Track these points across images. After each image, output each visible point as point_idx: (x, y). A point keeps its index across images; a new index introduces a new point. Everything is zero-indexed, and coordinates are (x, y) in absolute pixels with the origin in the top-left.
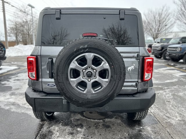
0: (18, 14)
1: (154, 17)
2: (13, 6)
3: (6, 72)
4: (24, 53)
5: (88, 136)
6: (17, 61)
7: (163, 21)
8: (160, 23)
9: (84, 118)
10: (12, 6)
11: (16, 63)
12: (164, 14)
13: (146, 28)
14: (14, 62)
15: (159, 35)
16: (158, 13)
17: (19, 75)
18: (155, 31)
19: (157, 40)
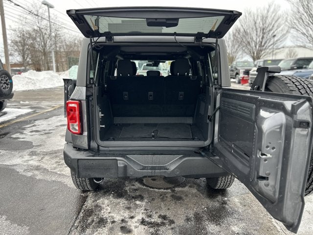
0: (26, 18)
1: (254, 22)
2: (18, 5)
3: (15, 117)
4: (38, 85)
5: (151, 212)
6: (29, 100)
7: (268, 29)
8: (264, 33)
9: (145, 187)
10: (15, 4)
11: (27, 102)
12: (271, 16)
13: (241, 42)
14: (25, 102)
15: (263, 52)
16: (260, 15)
17: (37, 123)
18: (256, 47)
19: (258, 63)
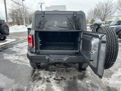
0: (14, 5)
1: (102, 6)
4: (18, 30)
5: (58, 76)
6: (15, 36)
7: (108, 9)
8: (106, 11)
9: (56, 67)
12: (109, 4)
13: (97, 14)
15: (106, 18)
16: (105, 3)
17: (18, 44)
18: (103, 16)
19: (103, 22)
